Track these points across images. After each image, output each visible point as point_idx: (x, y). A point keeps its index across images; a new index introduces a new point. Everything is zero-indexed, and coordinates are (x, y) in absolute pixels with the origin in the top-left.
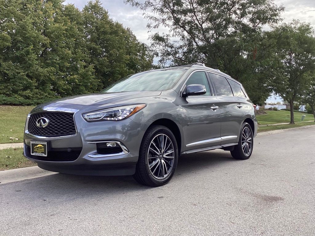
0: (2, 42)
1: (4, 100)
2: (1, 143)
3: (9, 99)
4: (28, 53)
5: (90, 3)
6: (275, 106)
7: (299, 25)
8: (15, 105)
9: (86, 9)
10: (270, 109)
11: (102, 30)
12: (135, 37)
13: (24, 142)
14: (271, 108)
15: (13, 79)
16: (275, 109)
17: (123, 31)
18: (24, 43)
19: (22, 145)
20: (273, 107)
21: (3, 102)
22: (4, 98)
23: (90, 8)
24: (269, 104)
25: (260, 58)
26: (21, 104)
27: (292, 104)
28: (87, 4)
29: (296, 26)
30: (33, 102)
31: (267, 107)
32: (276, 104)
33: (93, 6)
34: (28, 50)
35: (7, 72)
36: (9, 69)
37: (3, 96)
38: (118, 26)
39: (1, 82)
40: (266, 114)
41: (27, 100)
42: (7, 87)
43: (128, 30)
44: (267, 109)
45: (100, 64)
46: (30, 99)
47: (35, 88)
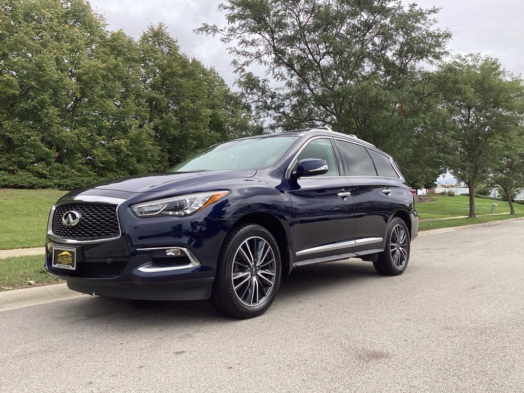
0: (3, 88)
1: (4, 180)
2: (2, 249)
3: (12, 178)
4: (42, 104)
5: (152, 29)
6: (450, 189)
7: (480, 63)
8: (21, 187)
9: (145, 38)
10: (443, 194)
11: (168, 70)
12: (223, 81)
13: (46, 247)
14: (445, 192)
15: (20, 146)
16: (451, 195)
17: (204, 72)
18: (40, 90)
19: (42, 251)
20: (447, 190)
21: (3, 183)
22: (5, 177)
23: (150, 37)
24: (444, 186)
25: (412, 113)
26: (32, 187)
27: (472, 186)
28: (146, 30)
29: (476, 64)
30: (52, 183)
31: (439, 190)
32: (453, 186)
33: (156, 33)
34: (42, 99)
35: (11, 136)
36: (14, 130)
37: (3, 174)
38: (196, 64)
39: (2, 151)
40: (434, 203)
41: (42, 180)
42: (9, 159)
43: (212, 71)
44: (438, 194)
45: (164, 123)
46: (48, 178)
47: (55, 162)
